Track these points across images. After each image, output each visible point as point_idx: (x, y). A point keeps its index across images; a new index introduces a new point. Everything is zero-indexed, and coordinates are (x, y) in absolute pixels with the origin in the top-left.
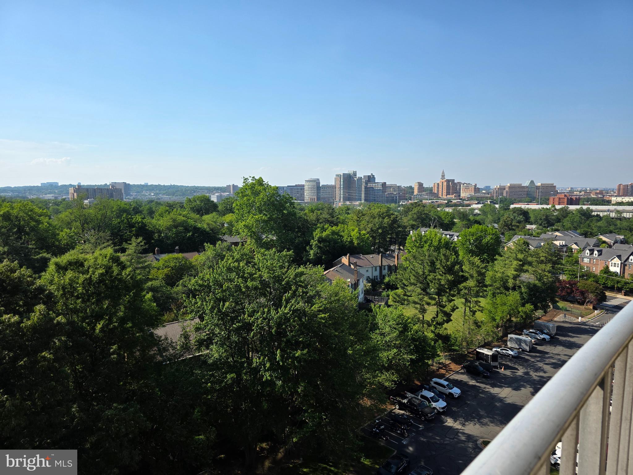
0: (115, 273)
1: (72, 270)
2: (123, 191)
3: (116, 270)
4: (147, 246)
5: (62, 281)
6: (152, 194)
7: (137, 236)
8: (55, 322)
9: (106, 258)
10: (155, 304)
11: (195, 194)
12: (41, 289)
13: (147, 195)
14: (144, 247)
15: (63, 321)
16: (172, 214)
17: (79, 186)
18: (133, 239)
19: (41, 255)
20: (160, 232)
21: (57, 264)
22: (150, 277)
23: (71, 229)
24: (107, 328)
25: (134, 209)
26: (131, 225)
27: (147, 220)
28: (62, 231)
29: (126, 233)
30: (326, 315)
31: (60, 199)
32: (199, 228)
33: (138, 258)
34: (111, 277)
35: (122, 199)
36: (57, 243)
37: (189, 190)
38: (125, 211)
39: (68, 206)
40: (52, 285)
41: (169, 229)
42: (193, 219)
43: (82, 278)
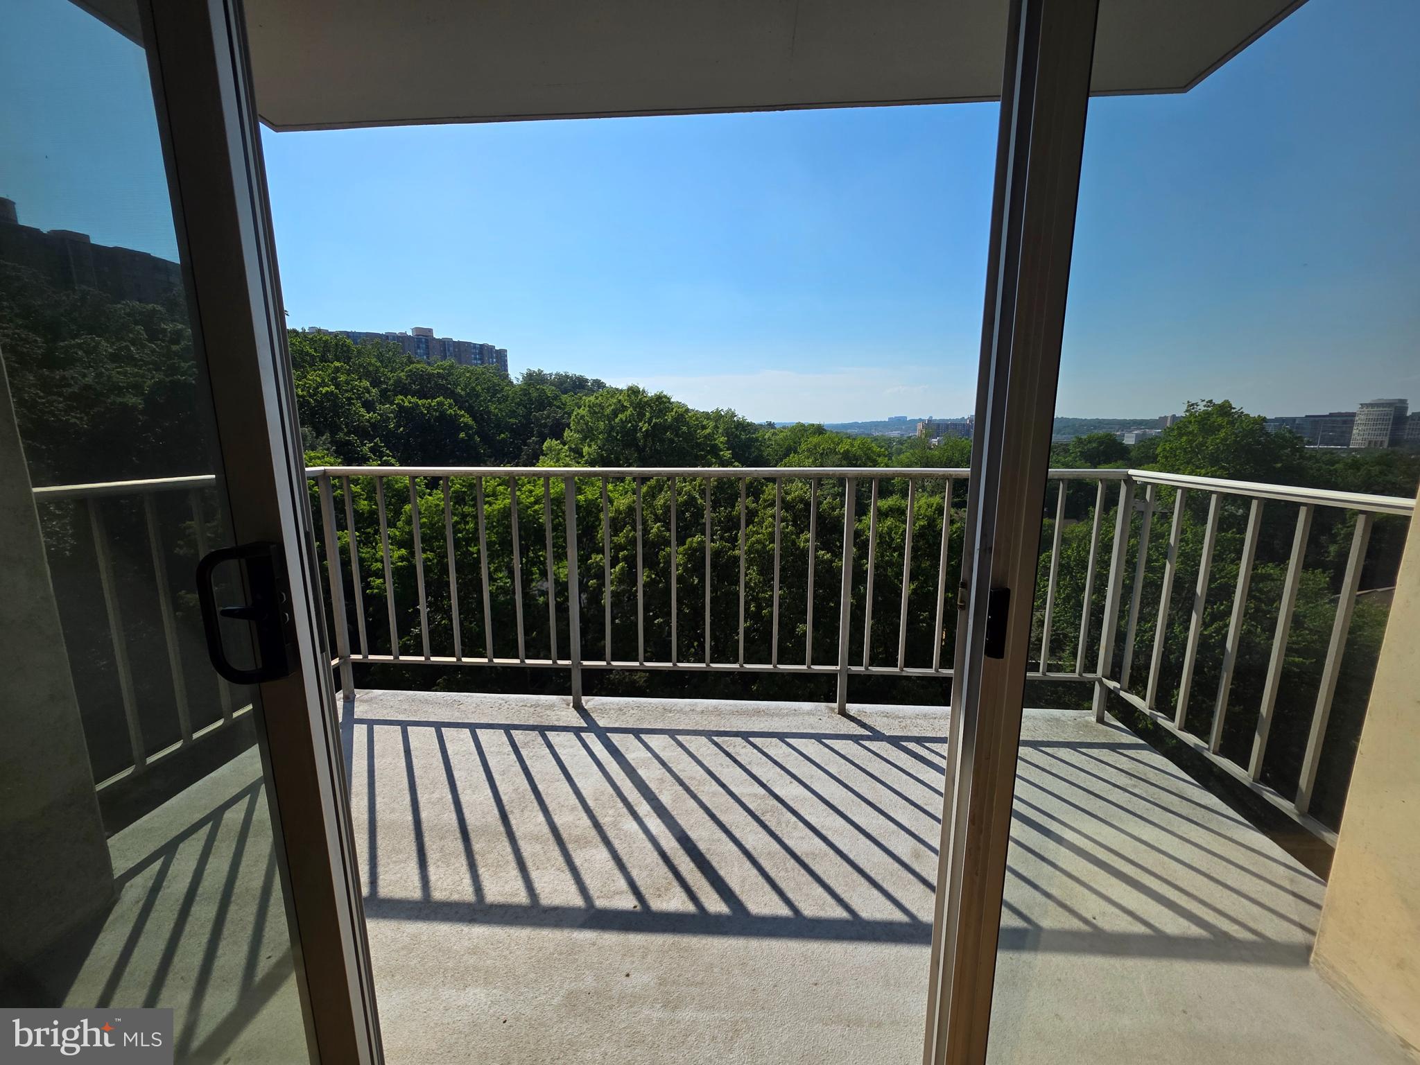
8: (864, 568)
17: (930, 420)
30: (1308, 662)
31: (905, 436)
37: (1085, 425)
39: (913, 446)
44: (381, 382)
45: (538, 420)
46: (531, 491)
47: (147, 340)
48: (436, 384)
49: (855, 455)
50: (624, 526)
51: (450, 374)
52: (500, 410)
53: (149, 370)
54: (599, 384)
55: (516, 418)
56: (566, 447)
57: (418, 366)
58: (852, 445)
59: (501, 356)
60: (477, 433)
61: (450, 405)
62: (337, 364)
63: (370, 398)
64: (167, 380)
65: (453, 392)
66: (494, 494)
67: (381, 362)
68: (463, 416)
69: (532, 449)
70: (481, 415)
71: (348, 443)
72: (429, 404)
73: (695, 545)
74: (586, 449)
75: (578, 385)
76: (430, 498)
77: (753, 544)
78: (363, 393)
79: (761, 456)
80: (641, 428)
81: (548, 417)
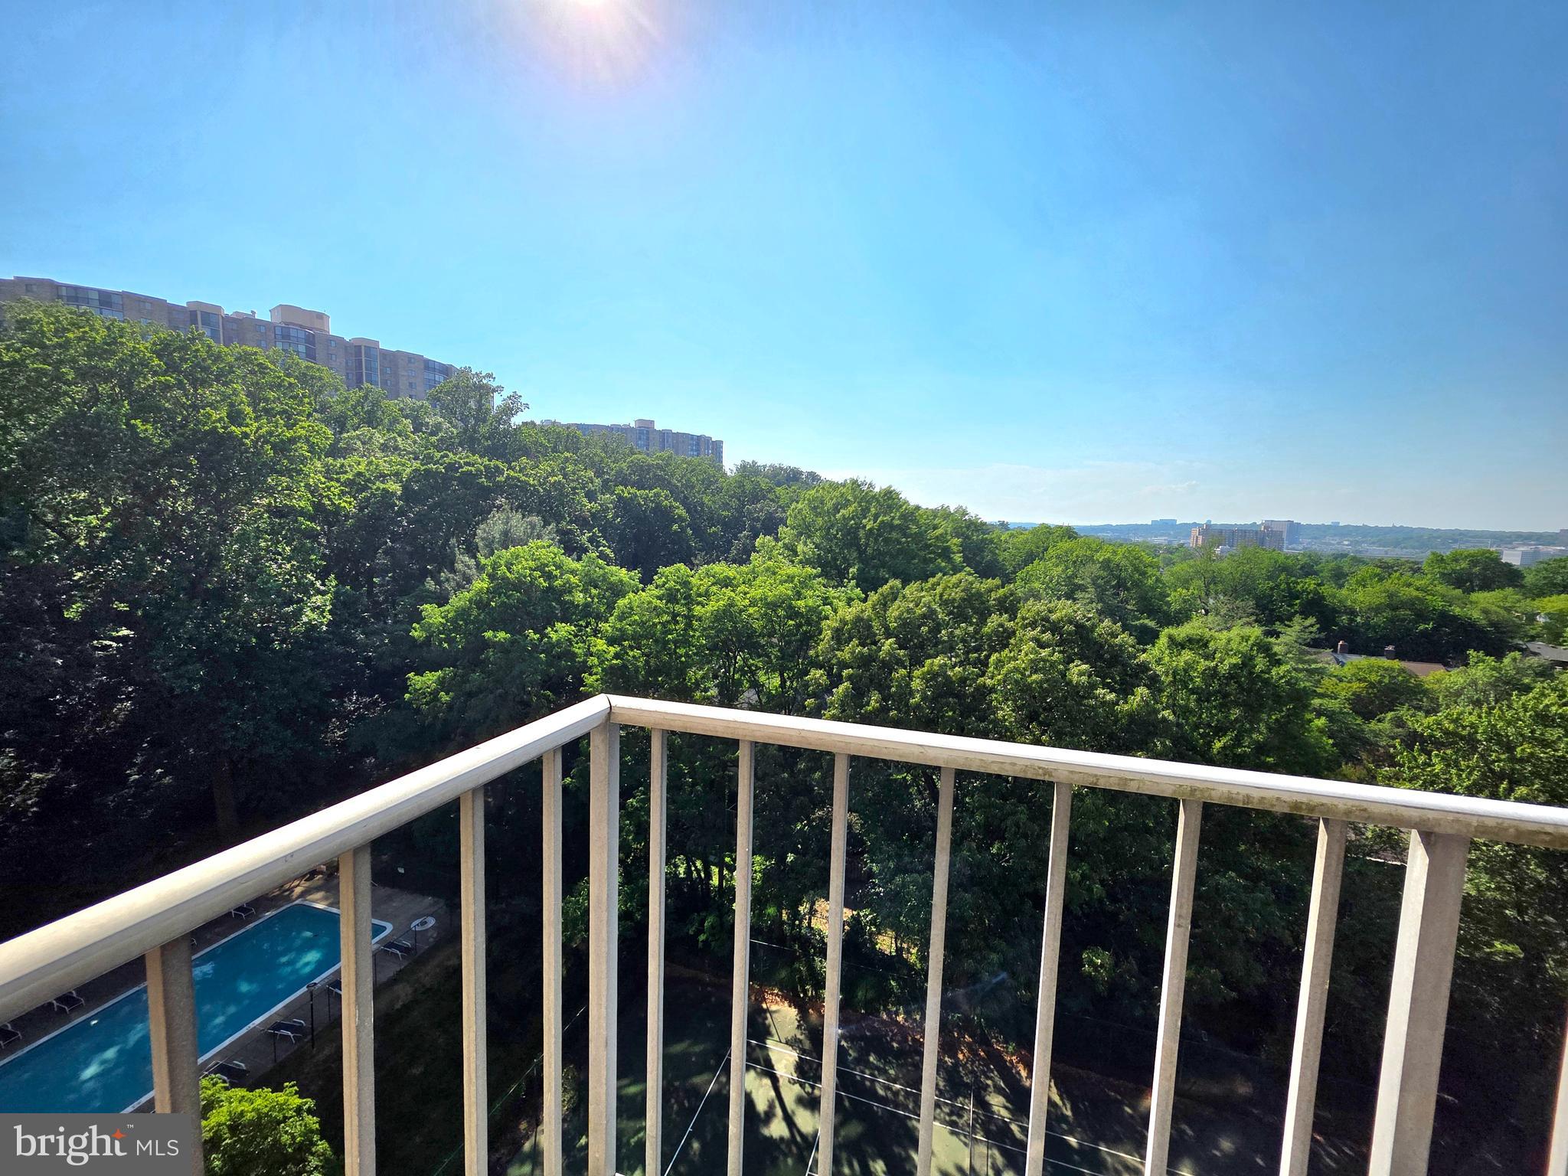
0: (1258, 669)
1: (1191, 649)
2: (1285, 536)
3: (1260, 663)
4: (1323, 635)
5: (1175, 664)
6: (1346, 543)
7: (1305, 614)
8: (1160, 716)
9: (1247, 642)
10: (1331, 741)
11: (1456, 546)
12: (1144, 667)
13: (1333, 545)
14: (1317, 636)
15: (1171, 717)
16: (1388, 584)
17: (1209, 525)
18: (1297, 618)
19: (1141, 621)
20: (1352, 613)
21: (1171, 638)
22: (1319, 690)
23: (1188, 589)
24: (1232, 751)
25: (1302, 568)
26: (1293, 595)
27: (1327, 590)
28: (1175, 591)
29: (1282, 606)
31: (1175, 544)
32: (1455, 618)
33: (1300, 653)
34: (1251, 673)
35: (1281, 549)
36: (1166, 608)
37: (1438, 538)
38: (1285, 569)
39: (1187, 556)
40: (1159, 665)
41: (1378, 610)
42: (1441, 596)
43: (1203, 664)
44: (604, 473)
45: (750, 512)
46: (745, 594)
47: (411, 432)
48: (655, 475)
49: (1118, 565)
50: (850, 639)
51: (668, 464)
52: (714, 502)
53: (409, 459)
54: (813, 476)
55: (728, 510)
56: (780, 544)
57: (640, 457)
58: (1115, 553)
59: (717, 447)
60: (689, 525)
61: (667, 496)
62: (567, 454)
63: (593, 488)
64: (423, 468)
65: (669, 483)
66: (707, 594)
67: (606, 452)
68: (678, 508)
69: (743, 544)
70: (695, 507)
71: (570, 532)
72: (647, 495)
73: (936, 668)
74: (800, 548)
75: (794, 477)
76: (644, 594)
77: (1009, 672)
78: (587, 483)
79: (996, 560)
80: (865, 526)
81: (761, 511)
